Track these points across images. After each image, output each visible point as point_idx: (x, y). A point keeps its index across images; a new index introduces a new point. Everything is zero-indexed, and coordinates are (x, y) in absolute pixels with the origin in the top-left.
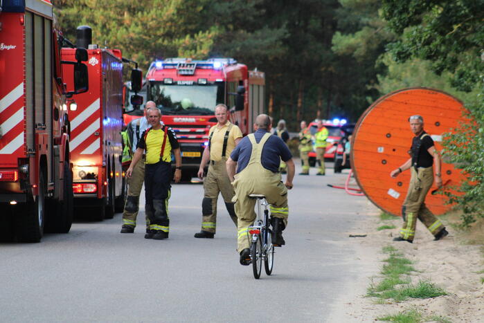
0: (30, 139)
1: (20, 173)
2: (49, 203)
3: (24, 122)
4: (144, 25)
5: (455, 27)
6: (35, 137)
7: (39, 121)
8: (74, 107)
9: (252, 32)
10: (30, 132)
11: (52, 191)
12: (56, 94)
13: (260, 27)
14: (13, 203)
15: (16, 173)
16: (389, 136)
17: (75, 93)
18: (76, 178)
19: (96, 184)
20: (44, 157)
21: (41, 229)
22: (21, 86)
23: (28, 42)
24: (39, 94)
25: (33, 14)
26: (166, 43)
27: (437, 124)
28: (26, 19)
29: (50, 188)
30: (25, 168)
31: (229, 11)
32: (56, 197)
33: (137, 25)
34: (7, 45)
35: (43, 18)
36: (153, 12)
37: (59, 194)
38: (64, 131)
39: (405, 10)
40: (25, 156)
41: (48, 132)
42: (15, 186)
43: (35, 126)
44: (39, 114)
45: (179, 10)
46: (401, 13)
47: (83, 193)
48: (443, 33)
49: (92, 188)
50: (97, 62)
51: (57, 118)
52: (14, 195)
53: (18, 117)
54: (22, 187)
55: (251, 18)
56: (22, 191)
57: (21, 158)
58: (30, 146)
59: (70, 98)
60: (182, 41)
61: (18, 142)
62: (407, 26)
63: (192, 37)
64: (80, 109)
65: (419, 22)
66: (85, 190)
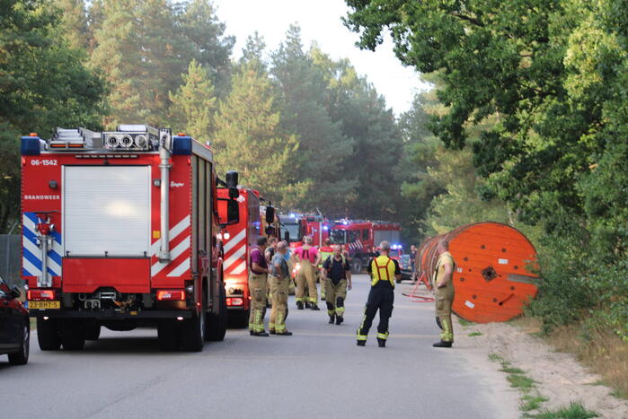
0: (194, 263)
1: (187, 293)
2: (209, 317)
3: (190, 249)
4: (259, 177)
5: (528, 174)
6: (199, 261)
7: (201, 248)
8: (227, 236)
9: (334, 182)
10: (194, 257)
11: (211, 307)
12: (214, 225)
13: (340, 179)
14: (180, 318)
15: (183, 293)
16: (466, 259)
17: (228, 224)
18: (228, 294)
19: (243, 298)
20: (205, 278)
21: (202, 339)
22: (188, 218)
23: (194, 181)
24: (201, 225)
25: (198, 157)
26: (274, 189)
27: (504, 250)
28: (192, 160)
29: (209, 304)
30: (190, 289)
31: (318, 168)
32: (214, 311)
33: (254, 177)
34: (176, 182)
35: (205, 161)
36: (265, 168)
37: (216, 309)
38: (219, 256)
39: (492, 159)
40: (190, 278)
41: (208, 258)
42: (182, 304)
43: (198, 252)
44: (201, 242)
45: (283, 166)
46: (488, 162)
47: (232, 305)
48: (519, 179)
49: (239, 302)
50: (244, 199)
51: (215, 246)
52: (180, 312)
53: (185, 244)
54: (187, 305)
55: (333, 173)
56: (188, 308)
57: (187, 281)
58: (195, 270)
59: (224, 229)
60: (285, 188)
61: (185, 266)
62: (493, 172)
63: (293, 185)
64: (231, 237)
65: (501, 169)
66: (234, 303)
